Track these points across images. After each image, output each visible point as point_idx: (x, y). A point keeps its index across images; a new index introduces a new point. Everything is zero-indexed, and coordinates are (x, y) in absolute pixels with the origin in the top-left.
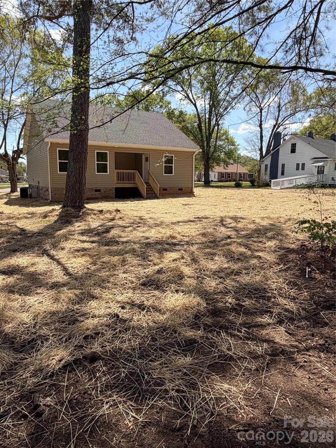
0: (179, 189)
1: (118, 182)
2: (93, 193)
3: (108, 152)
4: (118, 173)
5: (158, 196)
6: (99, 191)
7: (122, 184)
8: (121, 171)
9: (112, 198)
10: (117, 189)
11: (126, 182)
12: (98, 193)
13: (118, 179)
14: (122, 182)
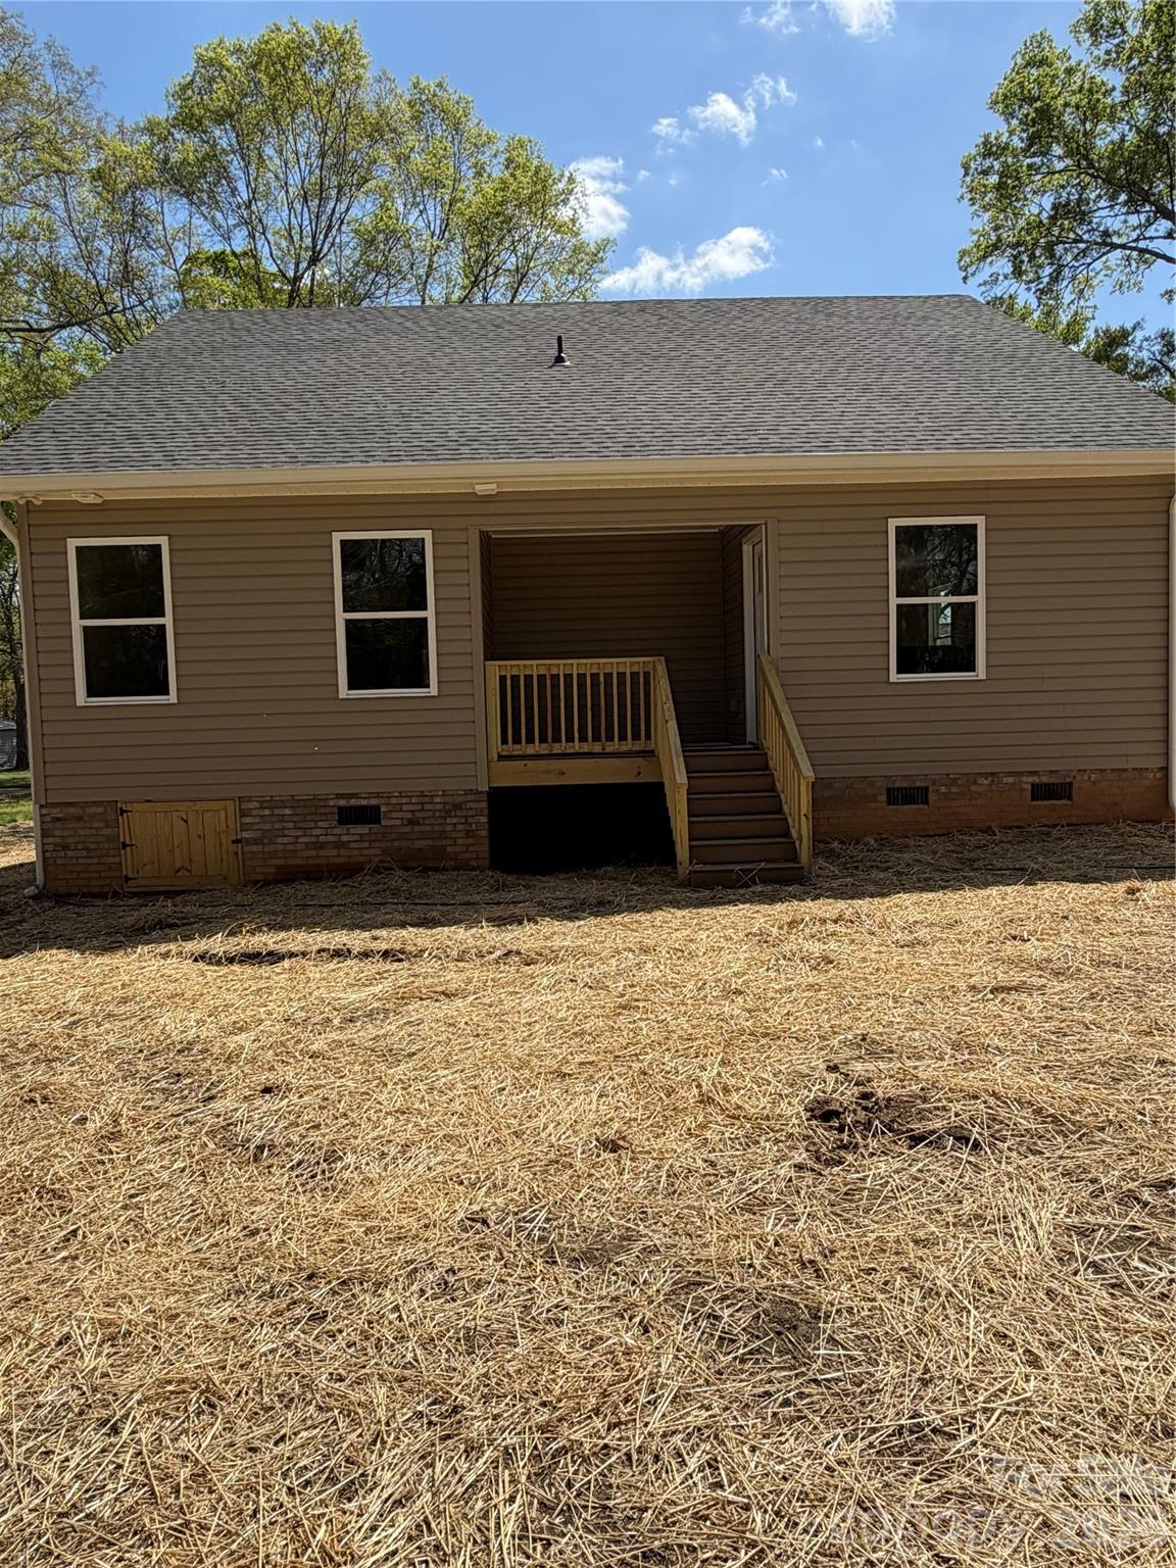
0: (1042, 792)
1: (517, 750)
2: (327, 830)
3: (427, 535)
4: (510, 688)
5: (804, 849)
6: (367, 815)
7: (543, 764)
8: (535, 667)
9: (462, 866)
10: (500, 798)
11: (577, 746)
12: (363, 829)
13: (512, 730)
14: (544, 749)
